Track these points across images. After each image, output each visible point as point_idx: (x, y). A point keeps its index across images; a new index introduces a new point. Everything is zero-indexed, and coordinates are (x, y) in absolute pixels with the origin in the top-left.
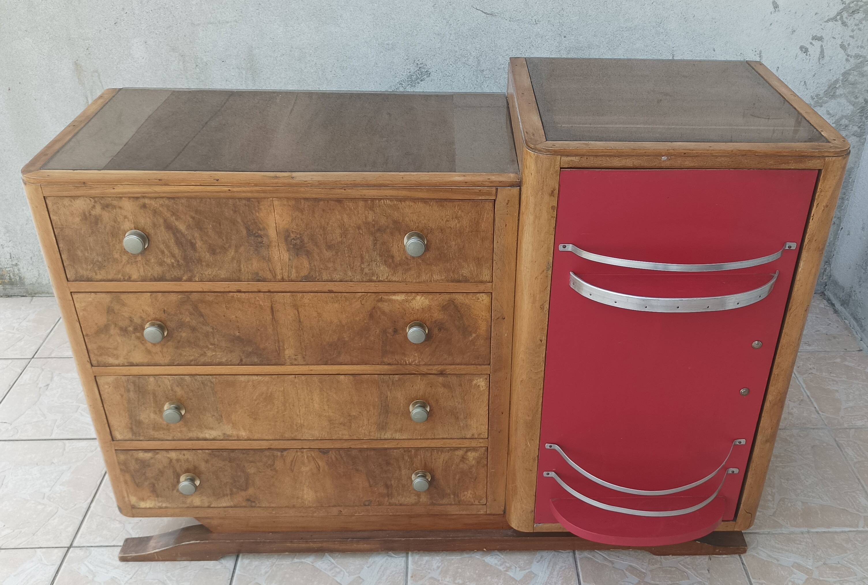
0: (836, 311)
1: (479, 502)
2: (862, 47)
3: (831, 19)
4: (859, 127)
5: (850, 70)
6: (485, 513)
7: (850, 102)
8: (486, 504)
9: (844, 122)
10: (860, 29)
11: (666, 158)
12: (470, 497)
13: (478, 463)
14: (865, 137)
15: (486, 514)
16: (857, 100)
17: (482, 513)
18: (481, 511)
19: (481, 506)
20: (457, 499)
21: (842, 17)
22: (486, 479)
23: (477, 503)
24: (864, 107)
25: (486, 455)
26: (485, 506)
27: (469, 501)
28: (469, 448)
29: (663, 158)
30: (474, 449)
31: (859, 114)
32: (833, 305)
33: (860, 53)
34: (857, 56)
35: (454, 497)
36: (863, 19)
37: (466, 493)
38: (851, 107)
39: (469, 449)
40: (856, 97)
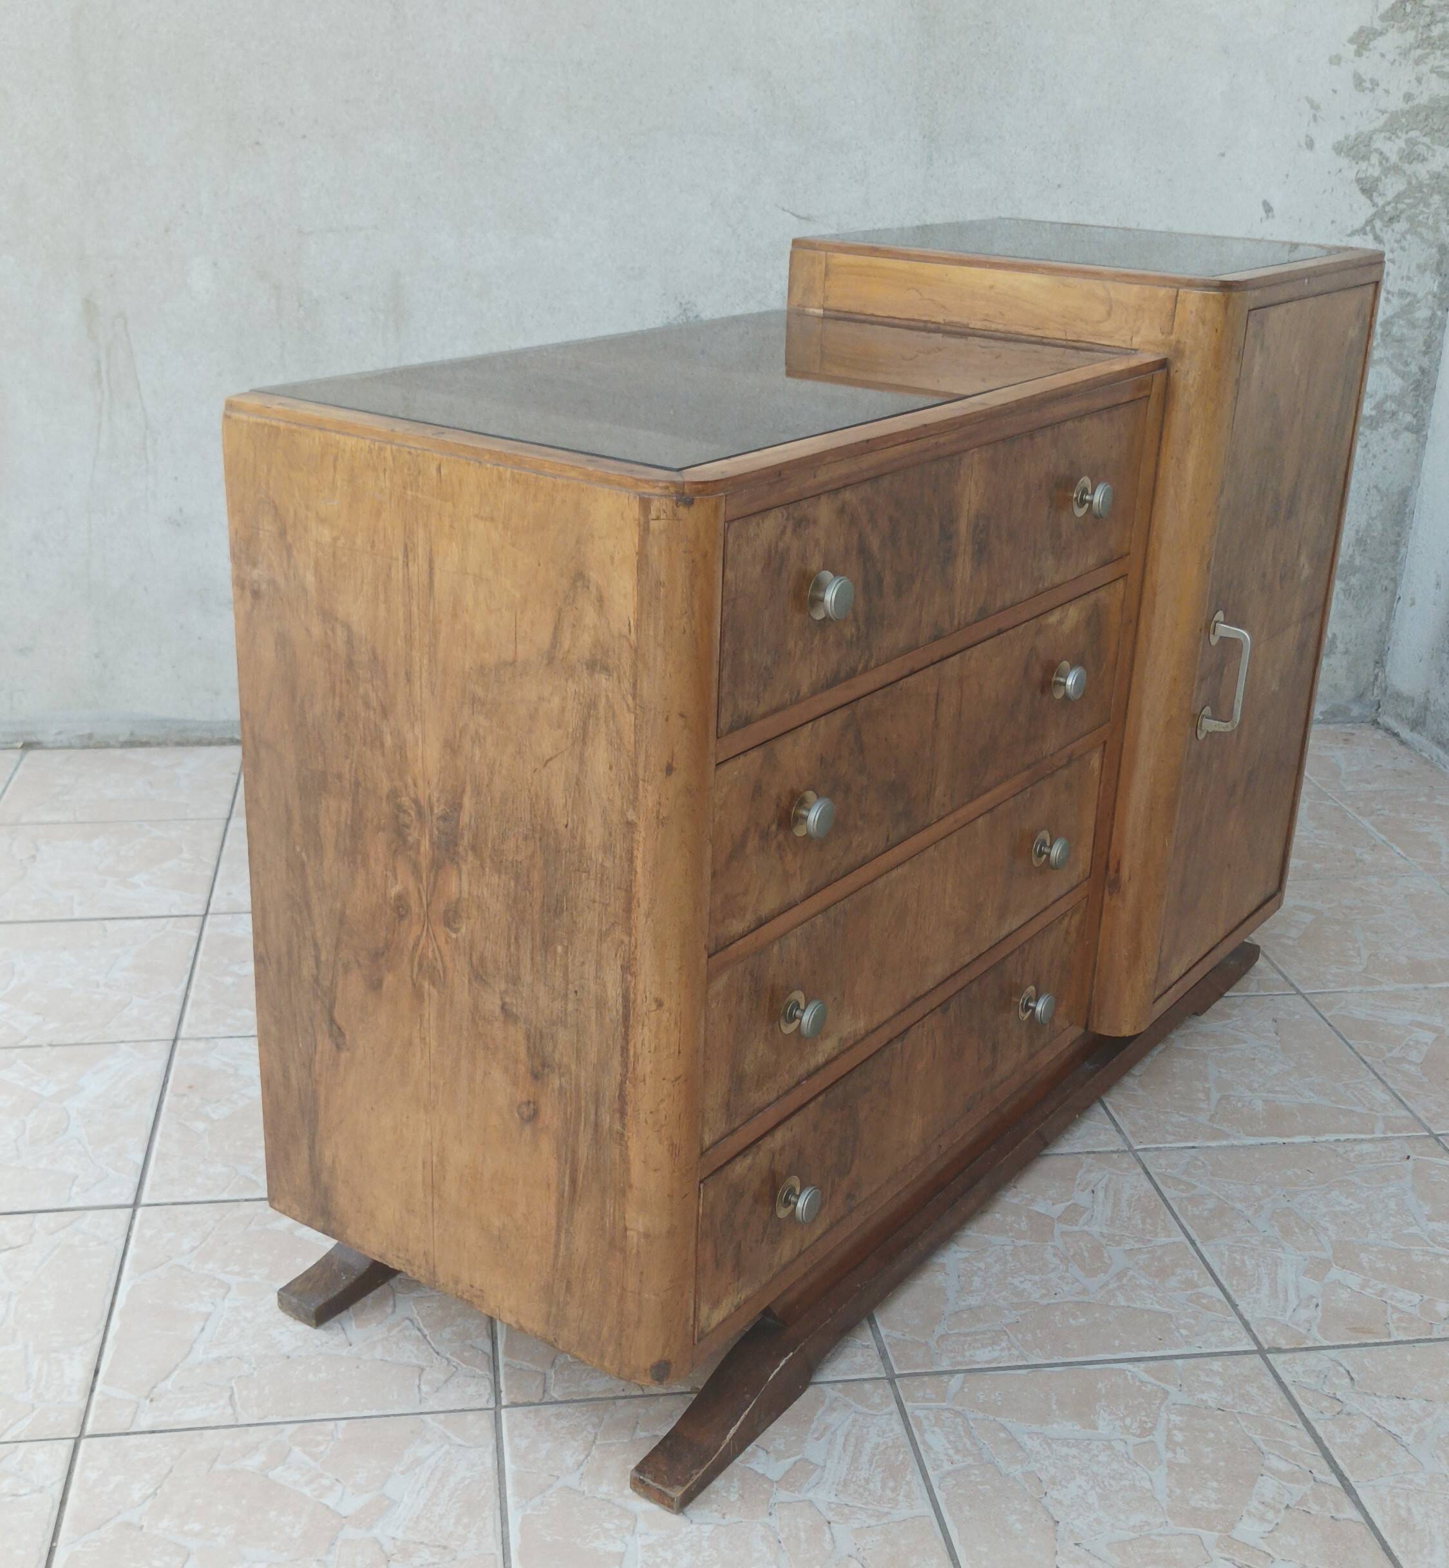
0: (1403, 743)
2: (1409, 278)
3: (1357, 231)
4: (1415, 416)
5: (1392, 317)
7: (1396, 371)
9: (1390, 406)
10: (1403, 249)
14: (1424, 433)
16: (1408, 369)
21: (1373, 228)
24: (1418, 381)
31: (1412, 393)
32: (1396, 735)
33: (1407, 288)
34: (1402, 294)
36: (1406, 232)
38: (1399, 381)
40: (1406, 364)
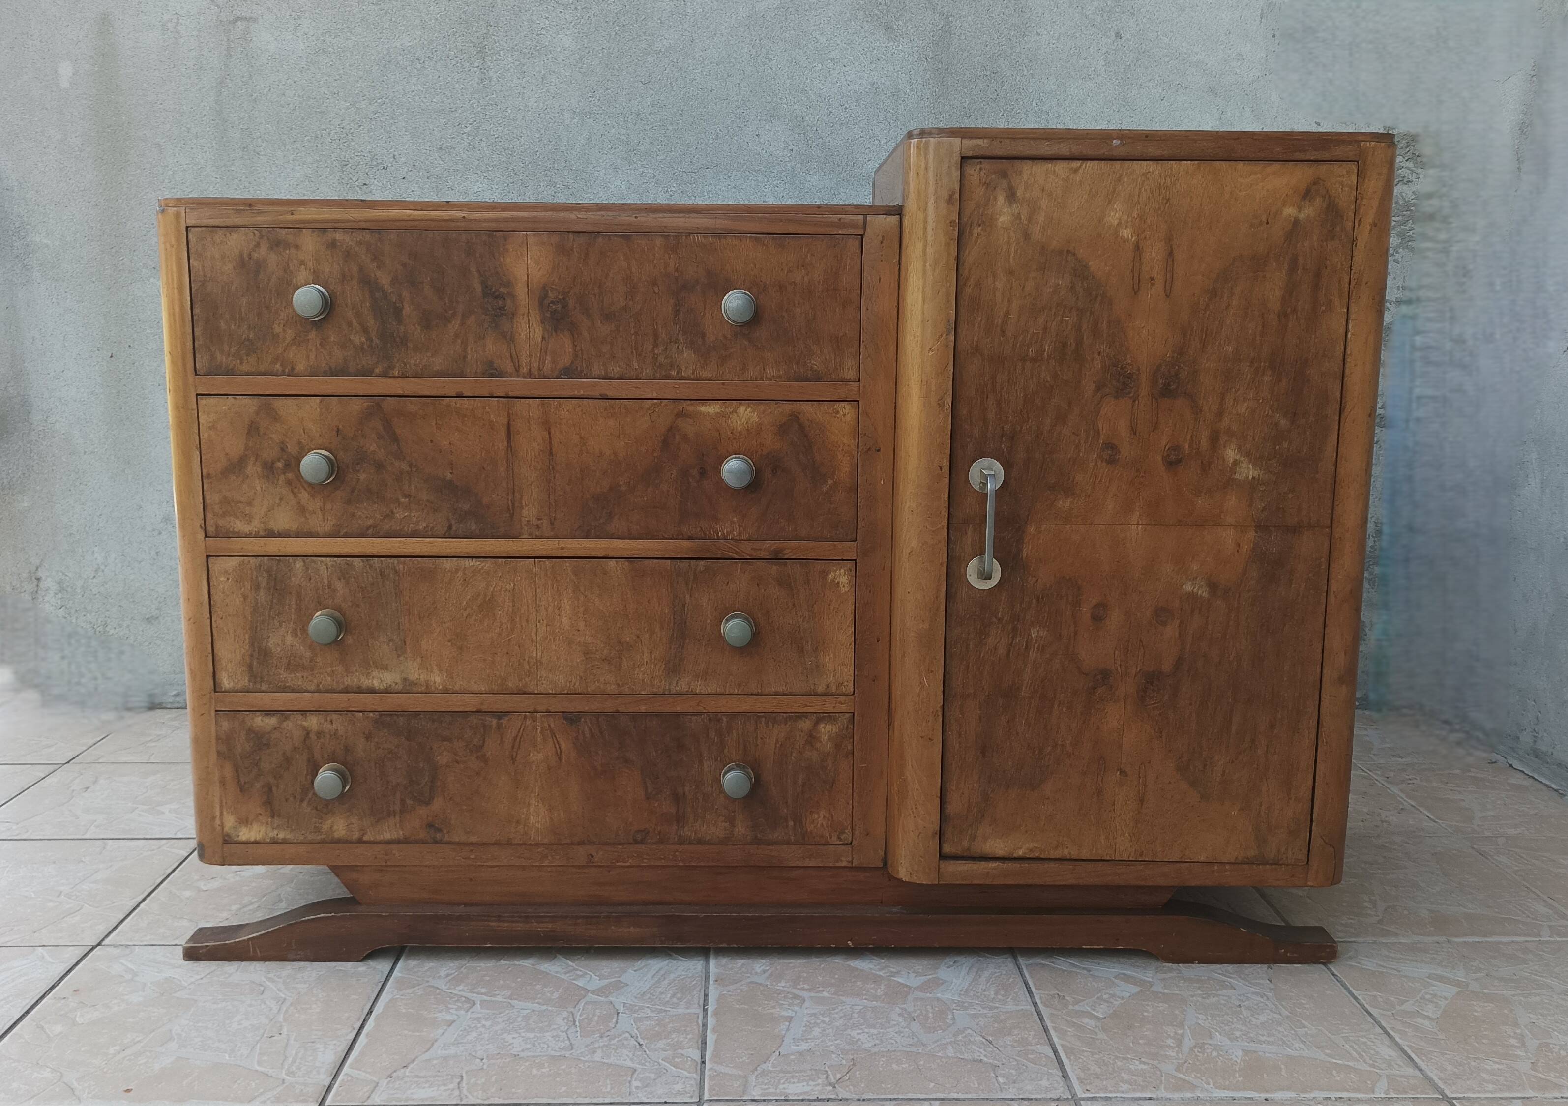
1: (839, 838)
6: (850, 865)
8: (851, 844)
11: (1119, 142)
12: (822, 825)
13: (838, 746)
15: (851, 868)
17: (844, 864)
18: (843, 859)
19: (843, 847)
20: (800, 830)
22: (851, 785)
23: (834, 840)
25: (850, 730)
26: (849, 848)
27: (822, 836)
28: (822, 715)
29: (1114, 141)
30: (830, 717)
35: (795, 825)
37: (816, 816)
39: (821, 718)
